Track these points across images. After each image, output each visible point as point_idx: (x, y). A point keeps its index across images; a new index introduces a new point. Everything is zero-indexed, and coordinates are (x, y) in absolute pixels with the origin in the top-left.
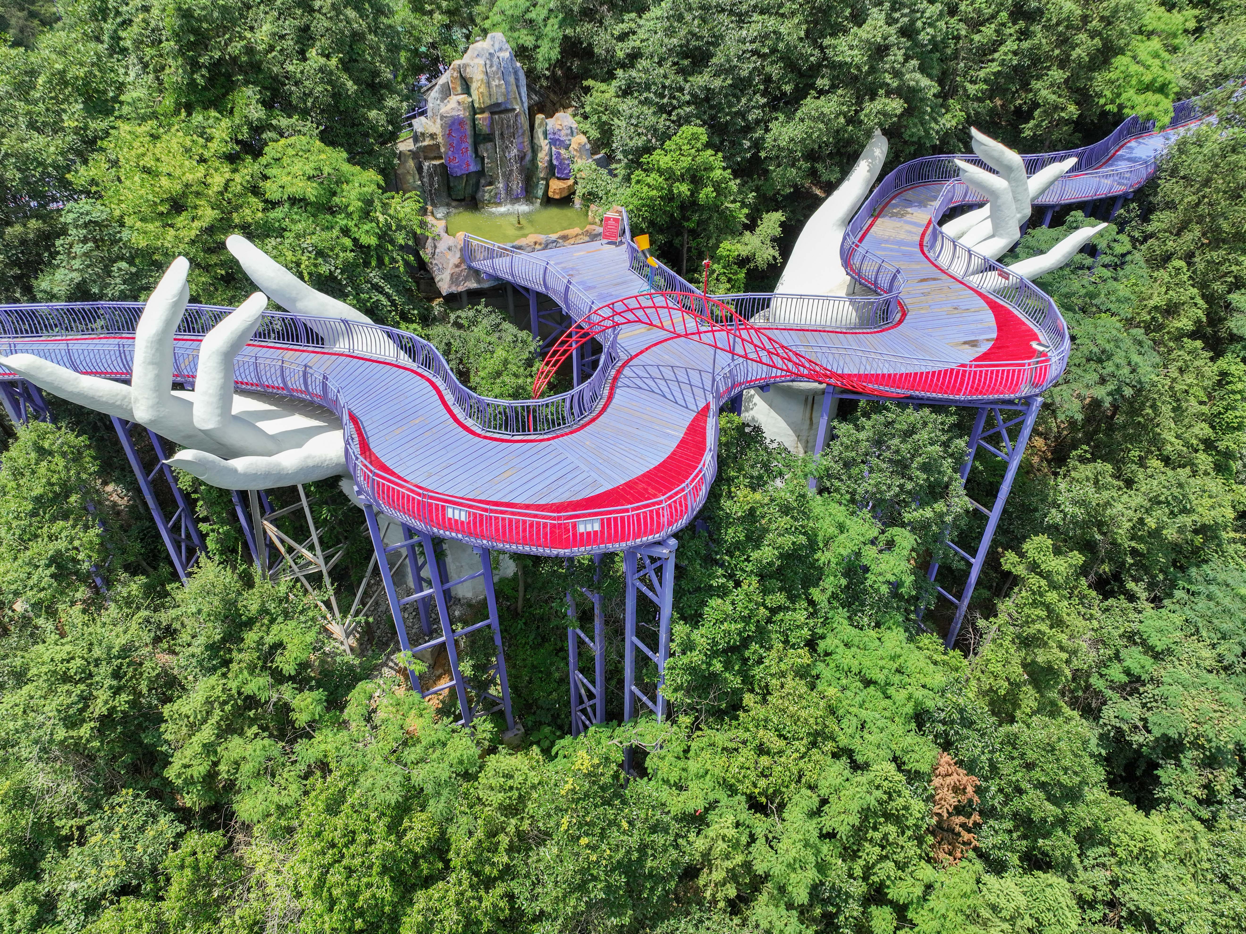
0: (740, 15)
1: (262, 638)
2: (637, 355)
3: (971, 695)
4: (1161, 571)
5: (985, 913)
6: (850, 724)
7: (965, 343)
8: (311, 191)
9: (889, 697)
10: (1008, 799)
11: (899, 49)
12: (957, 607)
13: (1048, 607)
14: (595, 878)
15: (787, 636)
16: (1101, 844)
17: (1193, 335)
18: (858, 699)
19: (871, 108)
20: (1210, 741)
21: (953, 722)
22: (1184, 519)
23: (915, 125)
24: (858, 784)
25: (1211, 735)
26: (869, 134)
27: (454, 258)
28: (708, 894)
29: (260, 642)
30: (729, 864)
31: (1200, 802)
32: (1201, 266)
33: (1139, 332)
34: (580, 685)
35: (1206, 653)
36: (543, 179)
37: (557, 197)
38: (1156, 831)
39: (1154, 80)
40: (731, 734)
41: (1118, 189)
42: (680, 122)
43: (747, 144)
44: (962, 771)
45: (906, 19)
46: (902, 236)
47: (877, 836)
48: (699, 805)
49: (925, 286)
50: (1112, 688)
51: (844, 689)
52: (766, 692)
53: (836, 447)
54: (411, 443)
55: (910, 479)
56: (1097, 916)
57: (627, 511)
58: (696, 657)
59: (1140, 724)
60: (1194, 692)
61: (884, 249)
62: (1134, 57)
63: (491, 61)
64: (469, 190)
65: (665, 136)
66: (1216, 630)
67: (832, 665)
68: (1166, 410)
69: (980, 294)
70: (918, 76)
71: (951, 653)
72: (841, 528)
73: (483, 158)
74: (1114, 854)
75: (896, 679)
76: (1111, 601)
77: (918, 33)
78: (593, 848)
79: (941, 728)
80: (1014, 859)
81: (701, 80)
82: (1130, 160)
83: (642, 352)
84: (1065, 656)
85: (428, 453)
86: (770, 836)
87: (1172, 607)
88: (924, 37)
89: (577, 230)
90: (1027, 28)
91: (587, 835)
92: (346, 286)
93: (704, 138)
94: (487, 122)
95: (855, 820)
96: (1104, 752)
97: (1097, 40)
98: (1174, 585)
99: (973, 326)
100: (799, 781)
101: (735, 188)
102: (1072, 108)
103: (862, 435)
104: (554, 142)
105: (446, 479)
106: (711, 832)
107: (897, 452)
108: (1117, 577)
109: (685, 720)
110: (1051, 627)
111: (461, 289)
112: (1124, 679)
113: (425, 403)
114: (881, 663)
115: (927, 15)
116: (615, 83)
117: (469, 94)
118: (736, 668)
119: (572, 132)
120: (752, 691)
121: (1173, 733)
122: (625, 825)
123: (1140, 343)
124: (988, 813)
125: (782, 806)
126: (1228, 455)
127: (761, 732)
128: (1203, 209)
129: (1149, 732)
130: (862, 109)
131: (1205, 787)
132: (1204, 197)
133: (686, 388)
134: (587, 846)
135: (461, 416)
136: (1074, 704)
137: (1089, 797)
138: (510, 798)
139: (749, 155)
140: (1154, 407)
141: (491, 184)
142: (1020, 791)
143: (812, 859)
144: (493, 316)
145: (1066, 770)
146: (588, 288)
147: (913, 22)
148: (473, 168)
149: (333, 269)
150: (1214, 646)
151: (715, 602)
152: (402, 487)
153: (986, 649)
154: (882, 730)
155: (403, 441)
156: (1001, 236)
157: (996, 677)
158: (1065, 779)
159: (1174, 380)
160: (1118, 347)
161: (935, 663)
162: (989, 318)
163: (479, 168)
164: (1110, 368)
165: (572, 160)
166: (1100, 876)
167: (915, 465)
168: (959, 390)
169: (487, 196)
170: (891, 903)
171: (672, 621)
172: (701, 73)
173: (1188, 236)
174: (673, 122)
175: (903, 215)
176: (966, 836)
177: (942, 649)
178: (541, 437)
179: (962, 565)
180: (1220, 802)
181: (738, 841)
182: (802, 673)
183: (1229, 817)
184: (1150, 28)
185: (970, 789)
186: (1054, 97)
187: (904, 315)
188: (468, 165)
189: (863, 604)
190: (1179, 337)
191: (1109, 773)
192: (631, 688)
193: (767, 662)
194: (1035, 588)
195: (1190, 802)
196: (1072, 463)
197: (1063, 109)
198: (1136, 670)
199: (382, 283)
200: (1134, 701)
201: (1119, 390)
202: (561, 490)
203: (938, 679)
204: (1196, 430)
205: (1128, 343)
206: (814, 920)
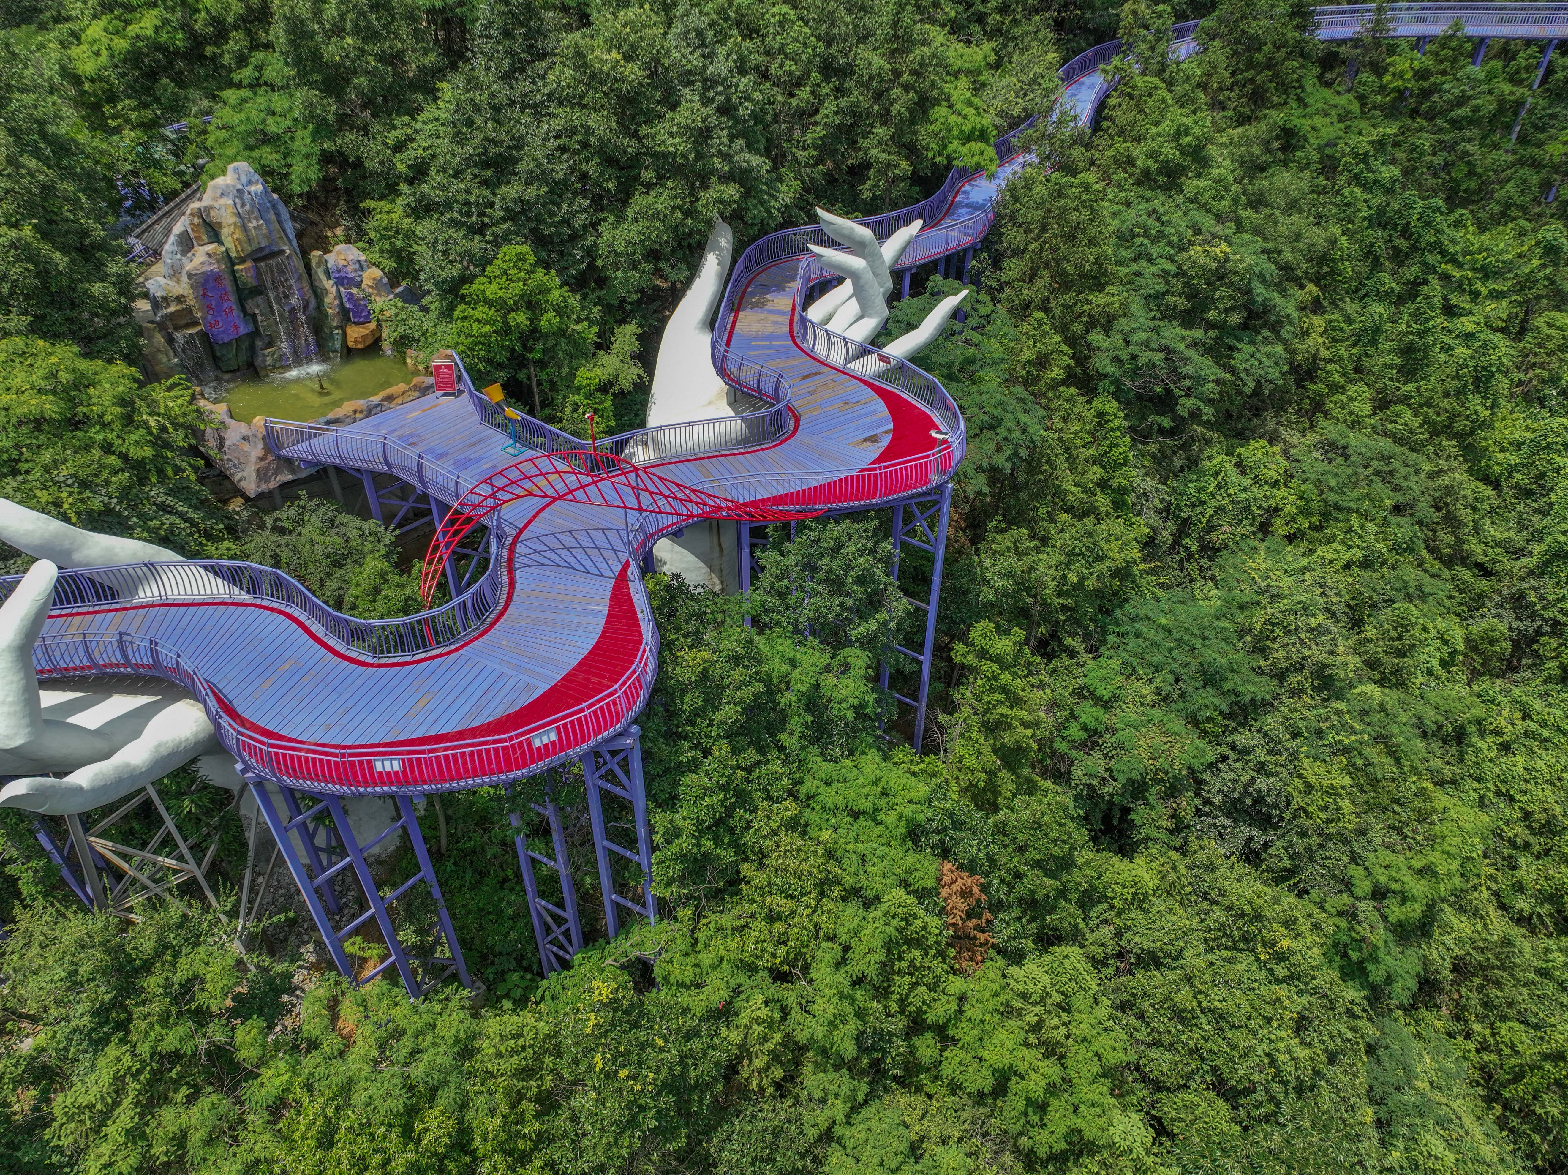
0: (535, 106)
1: (167, 979)
2: (525, 526)
3: (954, 797)
4: (1091, 620)
5: (1018, 1004)
6: (851, 863)
7: (866, 440)
8: (50, 407)
9: (881, 823)
10: (1011, 887)
11: (722, 129)
12: (916, 709)
13: (1004, 690)
14: (643, 1108)
15: (768, 791)
16: (1100, 902)
17: (1065, 383)
18: (852, 834)
19: (707, 197)
20: (1167, 773)
21: (946, 829)
22: (1099, 567)
23: (755, 206)
24: (875, 920)
25: (1167, 767)
26: (709, 223)
27: (256, 451)
28: (754, 1085)
29: (168, 985)
30: (769, 1046)
31: (1171, 832)
32: (1057, 311)
33: (1019, 389)
34: (544, 913)
35: (1146, 690)
36: (337, 328)
37: (360, 346)
38: (1141, 872)
39: (974, 129)
40: (736, 912)
41: (966, 240)
42: (496, 243)
43: (578, 254)
44: (965, 874)
45: (722, 98)
46: (770, 329)
47: (904, 965)
48: (724, 994)
49: (810, 384)
50: (1075, 748)
51: (836, 828)
52: (762, 855)
53: (766, 580)
54: (291, 695)
55: (848, 595)
56: (1110, 971)
57: (582, 710)
58: (684, 843)
59: (1106, 775)
60: (1144, 730)
61: (757, 348)
62: (950, 107)
63: (241, 198)
64: (243, 358)
65: (484, 262)
66: (1150, 664)
67: (817, 808)
68: (1060, 461)
69: (865, 382)
70: (748, 156)
71: (927, 759)
72: (794, 663)
73: (254, 316)
74: (1112, 907)
75: (882, 803)
76: (1055, 663)
77: (736, 109)
78: (633, 1077)
79: (936, 838)
80: (1028, 944)
81: (512, 191)
82: (968, 206)
83: (530, 522)
84: (1029, 732)
85: (316, 701)
86: (803, 1001)
87: (1108, 653)
88: (744, 112)
89: (402, 387)
90: (841, 85)
91: (624, 1066)
92: (128, 518)
93: (532, 258)
94: (252, 272)
95: (880, 956)
96: (1081, 812)
97: (911, 94)
98: (1105, 632)
99: (868, 420)
100: (817, 937)
101: (577, 306)
102: (904, 164)
103: (790, 561)
104: (342, 281)
105: (351, 727)
106: (743, 1020)
107: (830, 571)
108: (1054, 635)
109: (685, 913)
110: (1012, 708)
111: (272, 485)
112: (1083, 735)
113: (288, 643)
114: (865, 791)
115: (742, 88)
116: (401, 201)
117: (221, 243)
118: (726, 840)
119: (361, 266)
120: (746, 859)
121: (1135, 775)
122: (660, 1042)
123: (1023, 400)
124: (997, 906)
125: (806, 968)
126: (1122, 491)
127: (768, 900)
128: (1047, 255)
129: (1115, 780)
130: (698, 199)
131: (1173, 816)
132: (1045, 242)
133: (593, 552)
134: (629, 1077)
135: (340, 647)
136: (1045, 773)
137: (1081, 861)
138: (525, 1058)
139: (584, 266)
140: (1049, 462)
141: (270, 344)
142: (1019, 876)
143: (849, 1009)
144: (323, 510)
145: (1055, 841)
146: (440, 456)
147: (728, 99)
148: (243, 330)
149: (106, 499)
150: (1150, 681)
151: (689, 779)
152: (300, 750)
153: (958, 747)
154: (882, 858)
155: (278, 695)
156: (870, 316)
157: (972, 772)
158: (1056, 851)
159: (1061, 430)
160: (1005, 410)
161: (914, 774)
162: (881, 408)
163: (251, 328)
164: (1002, 432)
165: (367, 298)
166: (1106, 932)
167: (849, 580)
168: (875, 494)
169: (269, 361)
170: (930, 1027)
171: (648, 812)
172: (509, 183)
173: (1040, 283)
174: (488, 242)
175: (764, 305)
176: (982, 937)
177: (917, 758)
178: (448, 649)
179: (914, 667)
180: (1188, 827)
181: (772, 1018)
182: (793, 825)
183: (1198, 838)
184: (955, 68)
185: (976, 889)
186: (884, 155)
187: (797, 420)
188: (236, 327)
189: (831, 736)
190: (1055, 385)
191: (1090, 830)
192: (609, 897)
193: (756, 825)
194: (989, 674)
195: (1163, 836)
196: (990, 536)
197: (896, 166)
198: (1092, 724)
199: (170, 501)
200: (1097, 754)
201: (1016, 454)
202: (492, 705)
203: (922, 790)
204: (1090, 475)
205: (1012, 404)
206: (863, 1073)
